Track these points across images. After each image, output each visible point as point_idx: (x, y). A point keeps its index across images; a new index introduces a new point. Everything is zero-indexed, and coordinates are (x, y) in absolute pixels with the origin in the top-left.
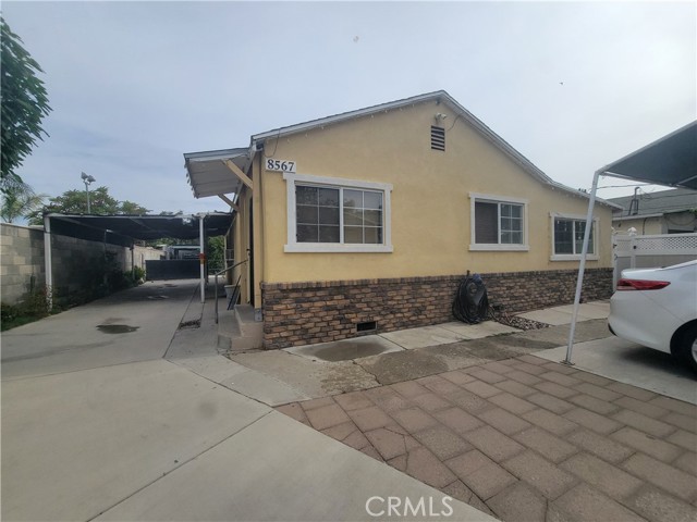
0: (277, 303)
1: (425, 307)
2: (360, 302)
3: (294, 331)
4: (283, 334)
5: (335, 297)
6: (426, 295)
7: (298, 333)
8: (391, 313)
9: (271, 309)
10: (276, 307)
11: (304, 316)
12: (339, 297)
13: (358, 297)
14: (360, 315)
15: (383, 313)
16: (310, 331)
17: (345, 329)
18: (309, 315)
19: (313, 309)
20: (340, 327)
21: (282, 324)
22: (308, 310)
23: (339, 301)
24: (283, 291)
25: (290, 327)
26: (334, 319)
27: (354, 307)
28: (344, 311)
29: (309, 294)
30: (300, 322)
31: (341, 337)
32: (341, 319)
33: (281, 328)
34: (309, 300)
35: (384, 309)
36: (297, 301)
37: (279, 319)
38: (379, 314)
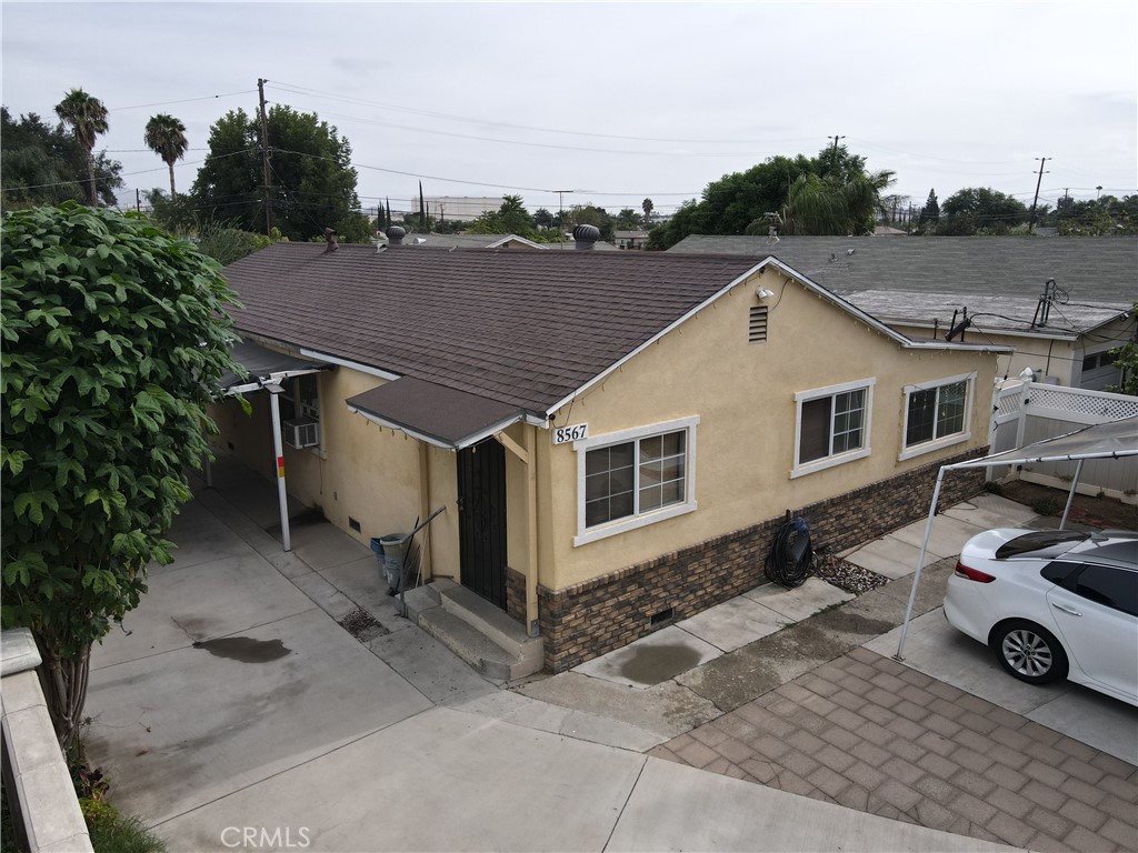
0: (566, 614)
1: (731, 574)
2: (655, 586)
3: (583, 643)
4: (572, 651)
5: (628, 589)
6: (733, 556)
7: (587, 645)
8: (691, 592)
9: (560, 623)
10: (566, 619)
11: (595, 621)
12: (633, 587)
13: (654, 581)
14: (656, 605)
15: (682, 595)
16: (601, 639)
17: (638, 626)
18: (600, 619)
19: (604, 612)
20: (633, 625)
21: (571, 638)
22: (599, 614)
23: (633, 592)
24: (572, 597)
25: (580, 640)
26: (627, 618)
27: (649, 595)
28: (638, 604)
29: (600, 594)
30: (590, 631)
31: (633, 638)
32: (633, 616)
33: (568, 645)
34: (600, 600)
35: (683, 590)
36: (587, 605)
37: (568, 633)
38: (678, 597)
